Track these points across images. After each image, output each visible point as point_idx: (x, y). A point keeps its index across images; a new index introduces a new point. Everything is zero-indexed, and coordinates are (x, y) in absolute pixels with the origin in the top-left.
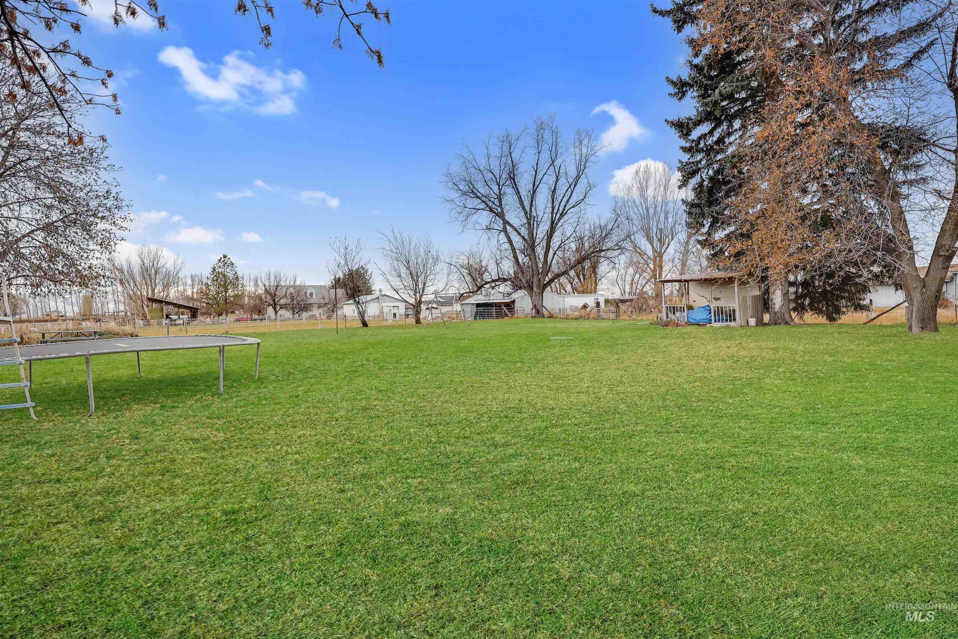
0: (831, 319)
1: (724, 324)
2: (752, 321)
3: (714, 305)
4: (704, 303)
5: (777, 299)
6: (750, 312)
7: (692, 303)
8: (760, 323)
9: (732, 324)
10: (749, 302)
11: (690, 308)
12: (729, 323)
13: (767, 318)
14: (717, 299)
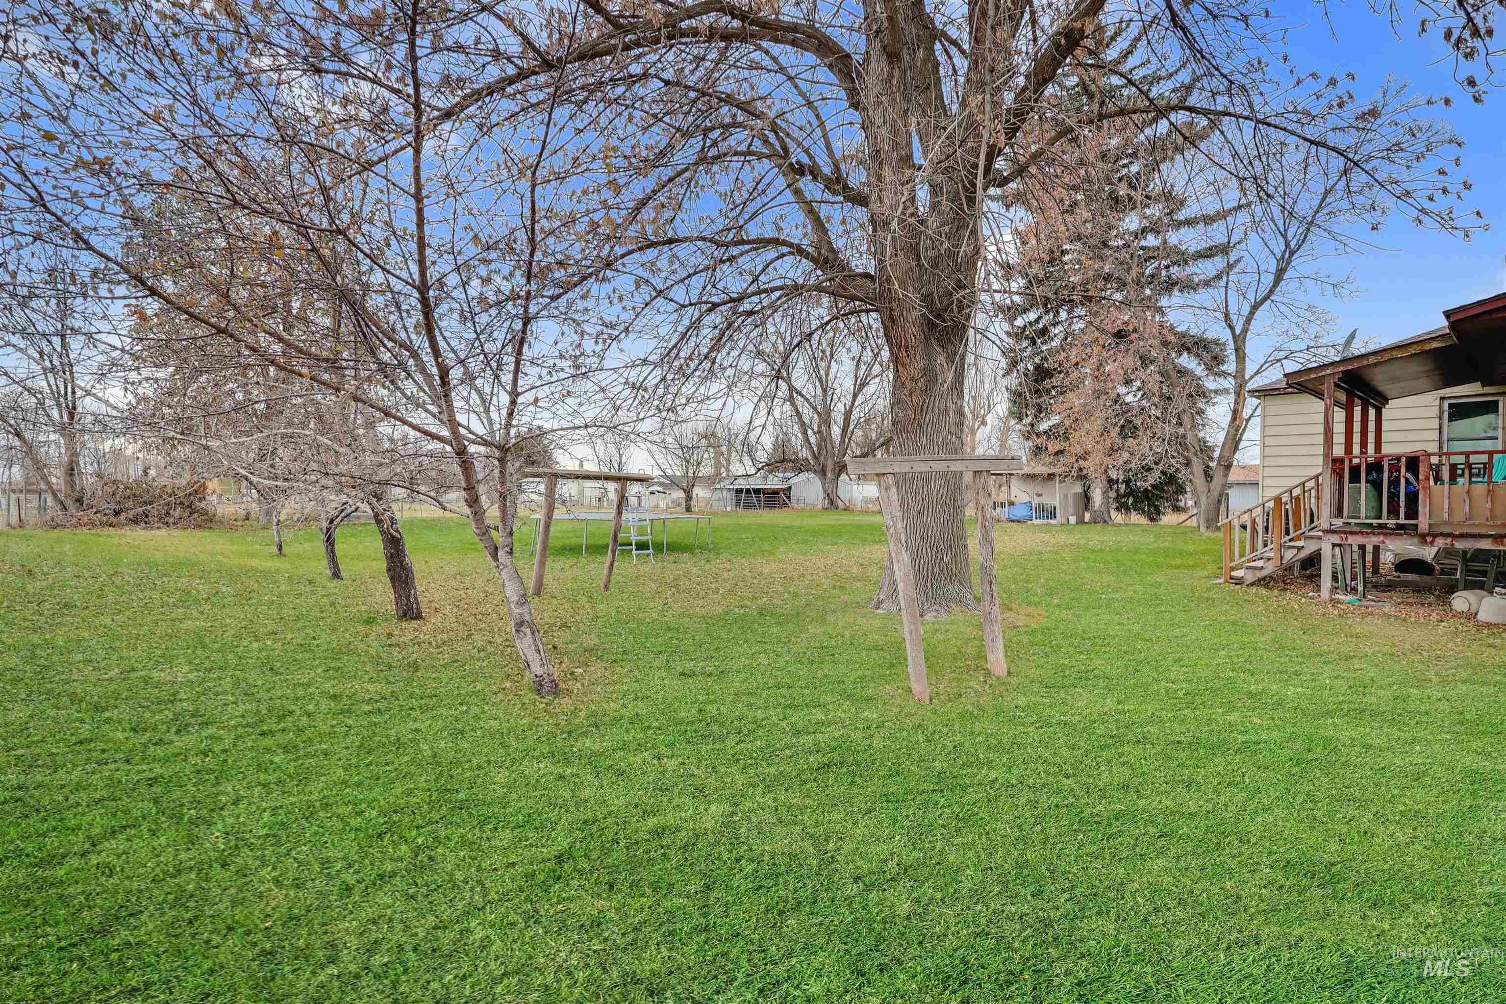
0: (1152, 519)
1: (1045, 521)
2: (1073, 520)
3: (1036, 501)
4: (1025, 498)
5: (1097, 496)
6: (1071, 510)
7: (1013, 499)
8: (1081, 521)
9: (1053, 522)
10: (1070, 500)
11: (1012, 504)
12: (1050, 521)
13: (1087, 516)
14: (1039, 495)
